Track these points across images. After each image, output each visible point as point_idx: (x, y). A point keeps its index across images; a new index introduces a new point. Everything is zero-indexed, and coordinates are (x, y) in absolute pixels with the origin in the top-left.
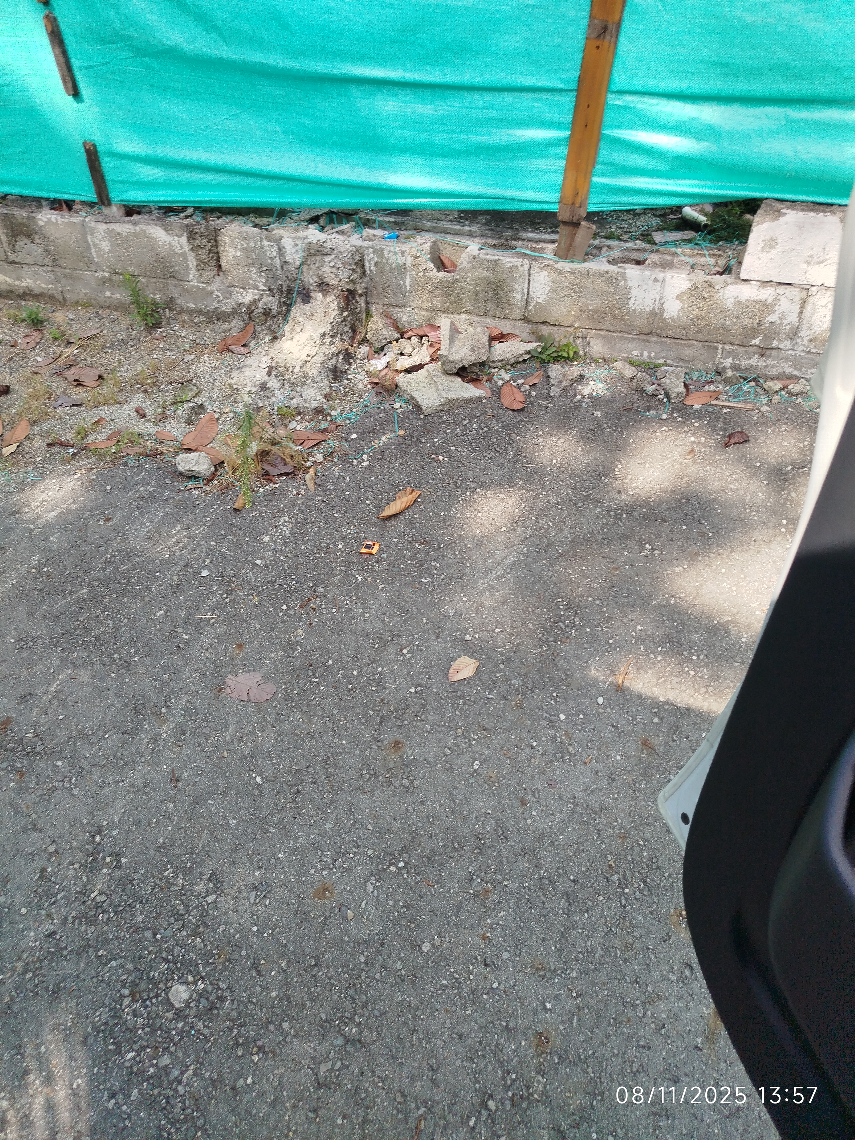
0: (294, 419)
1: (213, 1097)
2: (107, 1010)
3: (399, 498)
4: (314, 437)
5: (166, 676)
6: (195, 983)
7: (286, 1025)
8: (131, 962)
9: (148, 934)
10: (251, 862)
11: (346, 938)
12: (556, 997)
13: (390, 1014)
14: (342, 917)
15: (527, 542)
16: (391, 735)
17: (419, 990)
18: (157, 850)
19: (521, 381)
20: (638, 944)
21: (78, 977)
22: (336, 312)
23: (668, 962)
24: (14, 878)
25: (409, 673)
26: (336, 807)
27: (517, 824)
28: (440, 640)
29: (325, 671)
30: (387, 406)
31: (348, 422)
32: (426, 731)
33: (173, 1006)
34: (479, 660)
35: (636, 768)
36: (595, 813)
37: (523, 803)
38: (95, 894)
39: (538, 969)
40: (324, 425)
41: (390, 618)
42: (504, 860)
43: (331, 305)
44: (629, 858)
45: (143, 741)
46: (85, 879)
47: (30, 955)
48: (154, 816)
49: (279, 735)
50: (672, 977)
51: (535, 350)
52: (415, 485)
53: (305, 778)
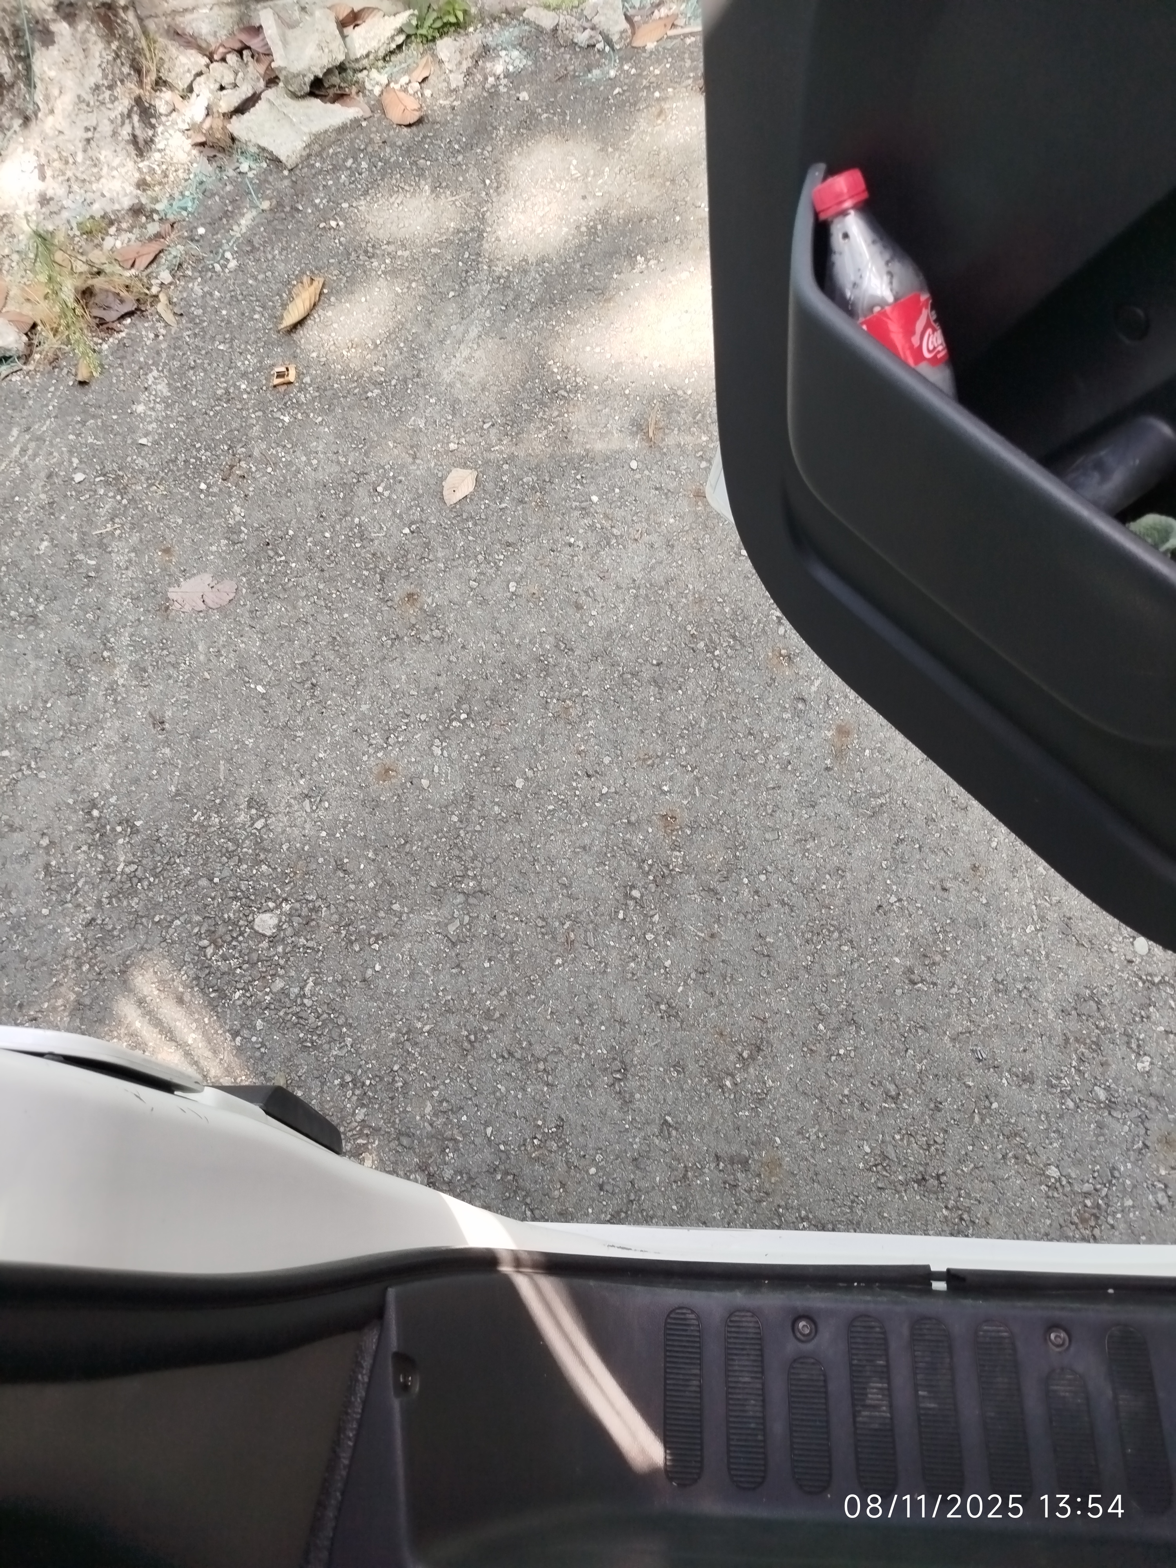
0: (107, 234)
1: (345, 995)
2: (192, 965)
3: (297, 295)
4: (146, 250)
5: (90, 616)
6: (279, 906)
7: (396, 907)
8: (197, 914)
9: (204, 882)
10: (291, 774)
11: (430, 807)
12: (671, 778)
13: (505, 856)
14: (418, 788)
15: (486, 302)
16: (398, 590)
17: (526, 824)
18: (172, 800)
19: (404, 80)
20: (742, 699)
21: (142, 949)
22: (101, 45)
23: (779, 704)
24: (16, 886)
25: (394, 513)
26: (365, 686)
27: (579, 630)
28: (418, 461)
29: (288, 545)
30: (231, 173)
31: (184, 213)
32: (441, 571)
33: (264, 935)
34: (476, 469)
35: (694, 525)
36: (661, 588)
37: (578, 607)
38: (122, 865)
39: (644, 760)
40: (153, 228)
41: (344, 456)
42: (576, 671)
43: (88, 35)
44: (711, 620)
45: (97, 695)
46: (101, 857)
47: (76, 950)
48: (151, 767)
49: (264, 634)
50: (786, 716)
51: (409, 24)
52: (312, 272)
53: (315, 669)
